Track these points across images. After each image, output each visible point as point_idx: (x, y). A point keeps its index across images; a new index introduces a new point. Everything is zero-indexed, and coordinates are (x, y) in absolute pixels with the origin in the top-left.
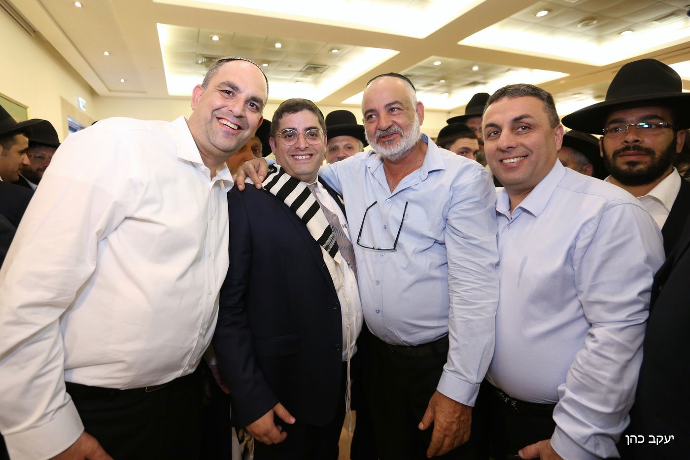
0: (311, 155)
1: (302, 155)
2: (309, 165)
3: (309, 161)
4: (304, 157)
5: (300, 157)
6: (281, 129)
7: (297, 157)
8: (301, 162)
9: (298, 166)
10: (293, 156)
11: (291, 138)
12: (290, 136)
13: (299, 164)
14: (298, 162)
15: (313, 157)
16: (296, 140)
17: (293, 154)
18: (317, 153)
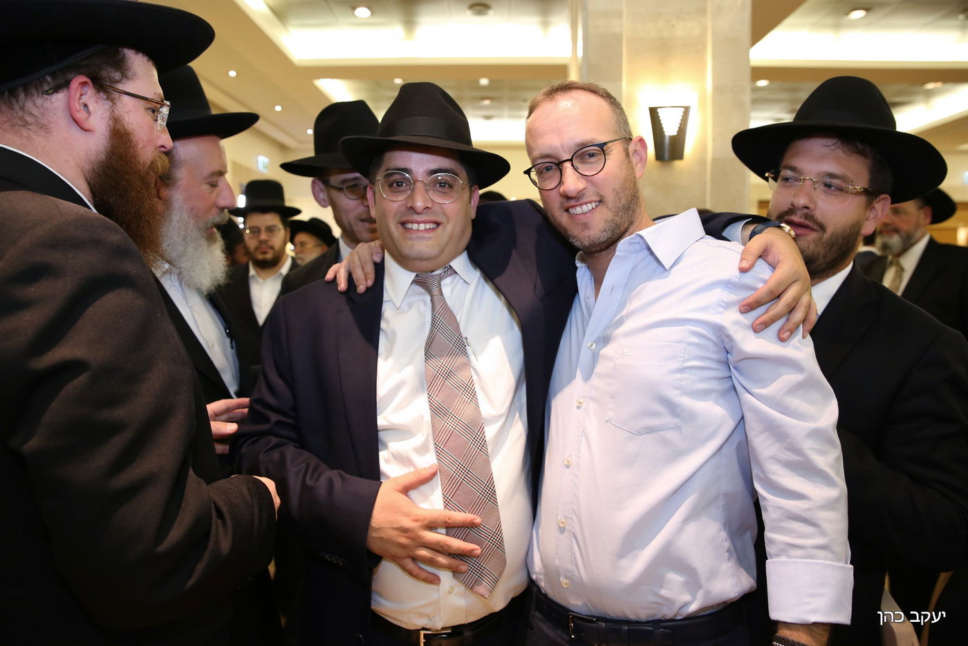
0: (438, 224)
1: (418, 223)
2: (430, 242)
3: (431, 235)
4: (422, 227)
5: (415, 226)
6: (383, 168)
7: (410, 226)
8: (414, 236)
9: (410, 243)
10: (403, 224)
11: (402, 188)
12: (399, 184)
13: (411, 239)
14: (409, 235)
15: (440, 228)
16: (409, 192)
17: (404, 219)
18: (448, 222)
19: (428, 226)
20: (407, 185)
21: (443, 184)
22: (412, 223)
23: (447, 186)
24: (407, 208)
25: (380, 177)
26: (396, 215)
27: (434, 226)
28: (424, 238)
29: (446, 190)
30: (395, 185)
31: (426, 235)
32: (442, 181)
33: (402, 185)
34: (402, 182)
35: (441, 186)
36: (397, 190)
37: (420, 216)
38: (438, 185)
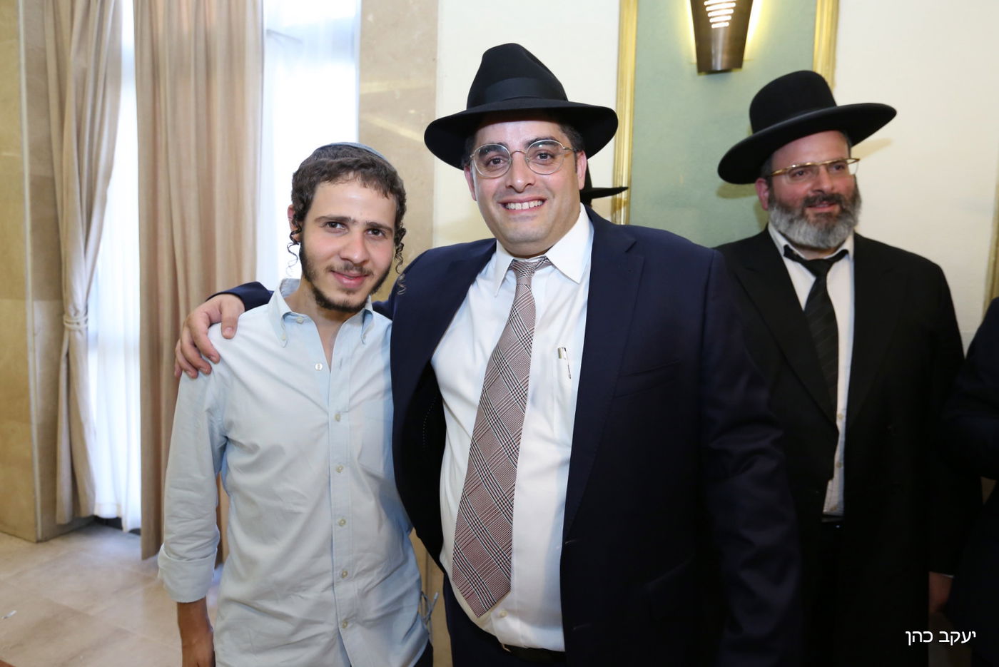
19: (532, 204)
20: (505, 161)
21: (544, 156)
22: (515, 203)
23: (549, 157)
24: (507, 187)
25: (474, 156)
26: (495, 195)
27: (540, 203)
28: (528, 217)
29: (548, 162)
30: (492, 163)
31: (530, 214)
32: (543, 152)
33: (499, 162)
34: (496, 159)
35: (542, 157)
36: (494, 168)
37: (521, 195)
38: (539, 157)
